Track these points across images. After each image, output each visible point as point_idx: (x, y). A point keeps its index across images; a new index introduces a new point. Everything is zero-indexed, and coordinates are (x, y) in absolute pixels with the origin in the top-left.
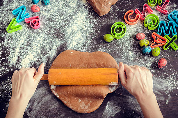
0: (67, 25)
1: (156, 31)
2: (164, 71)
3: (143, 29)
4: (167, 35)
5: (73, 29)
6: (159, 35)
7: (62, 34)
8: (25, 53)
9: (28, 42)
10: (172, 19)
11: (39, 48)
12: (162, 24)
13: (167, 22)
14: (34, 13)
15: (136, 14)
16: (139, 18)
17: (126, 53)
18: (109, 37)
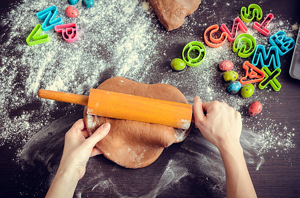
0: (118, 41)
1: (250, 59)
2: (257, 120)
3: (231, 55)
4: (265, 67)
5: (127, 47)
6: (254, 65)
7: (109, 53)
8: (51, 77)
9: (57, 61)
10: (276, 43)
11: (73, 72)
12: (260, 50)
13: (268, 48)
14: (69, 18)
15: (222, 32)
16: (226, 38)
17: (202, 88)
18: (180, 64)
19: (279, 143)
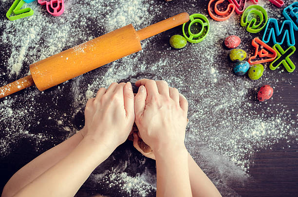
0: (110, 14)
1: (260, 35)
2: (267, 106)
3: (239, 30)
4: (278, 45)
5: (120, 20)
9: (41, 38)
11: (59, 50)
12: (272, 25)
13: (281, 21)
16: (234, 10)
17: (205, 69)
18: (180, 42)
19: (291, 133)
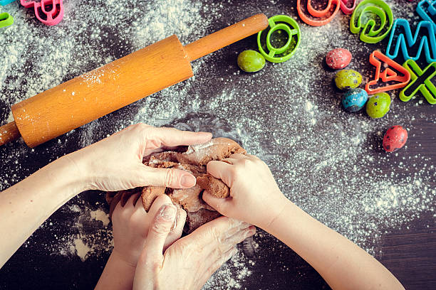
0: (138, 20)
1: (382, 45)
2: (399, 159)
3: (347, 39)
4: (411, 60)
5: (155, 30)
6: (389, 58)
7: (124, 42)
8: (18, 92)
9: (27, 62)
10: (429, 14)
11: (57, 81)
12: (400, 29)
13: (415, 23)
16: (338, 8)
17: (296, 104)
18: (254, 61)
